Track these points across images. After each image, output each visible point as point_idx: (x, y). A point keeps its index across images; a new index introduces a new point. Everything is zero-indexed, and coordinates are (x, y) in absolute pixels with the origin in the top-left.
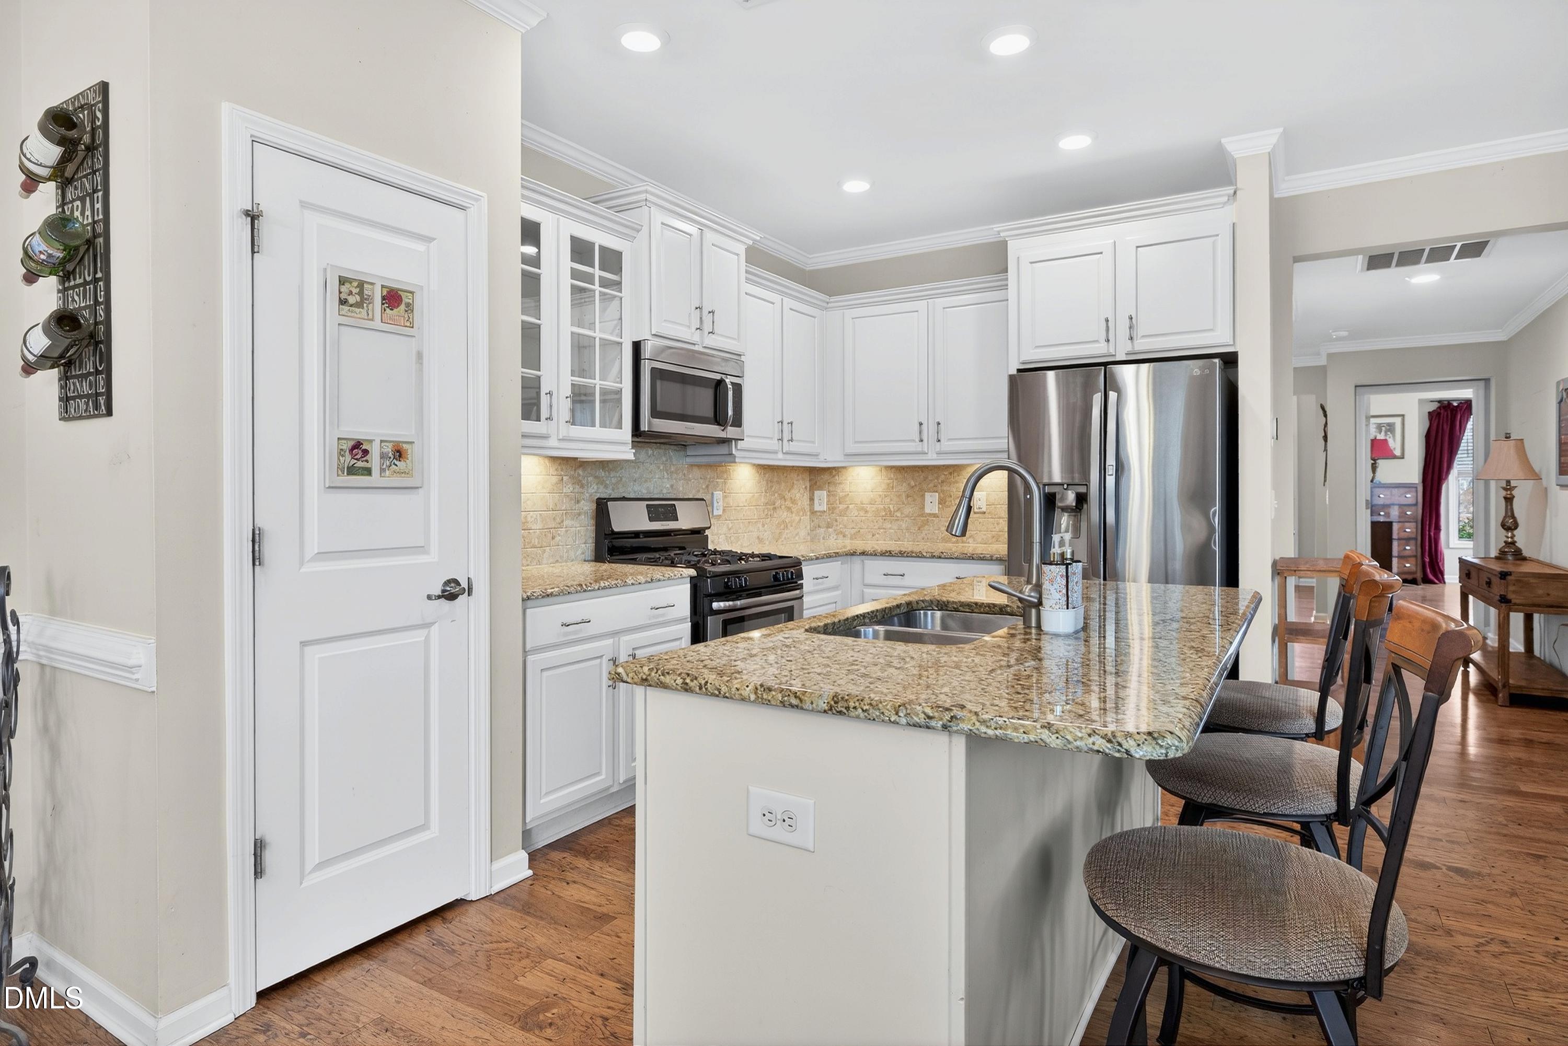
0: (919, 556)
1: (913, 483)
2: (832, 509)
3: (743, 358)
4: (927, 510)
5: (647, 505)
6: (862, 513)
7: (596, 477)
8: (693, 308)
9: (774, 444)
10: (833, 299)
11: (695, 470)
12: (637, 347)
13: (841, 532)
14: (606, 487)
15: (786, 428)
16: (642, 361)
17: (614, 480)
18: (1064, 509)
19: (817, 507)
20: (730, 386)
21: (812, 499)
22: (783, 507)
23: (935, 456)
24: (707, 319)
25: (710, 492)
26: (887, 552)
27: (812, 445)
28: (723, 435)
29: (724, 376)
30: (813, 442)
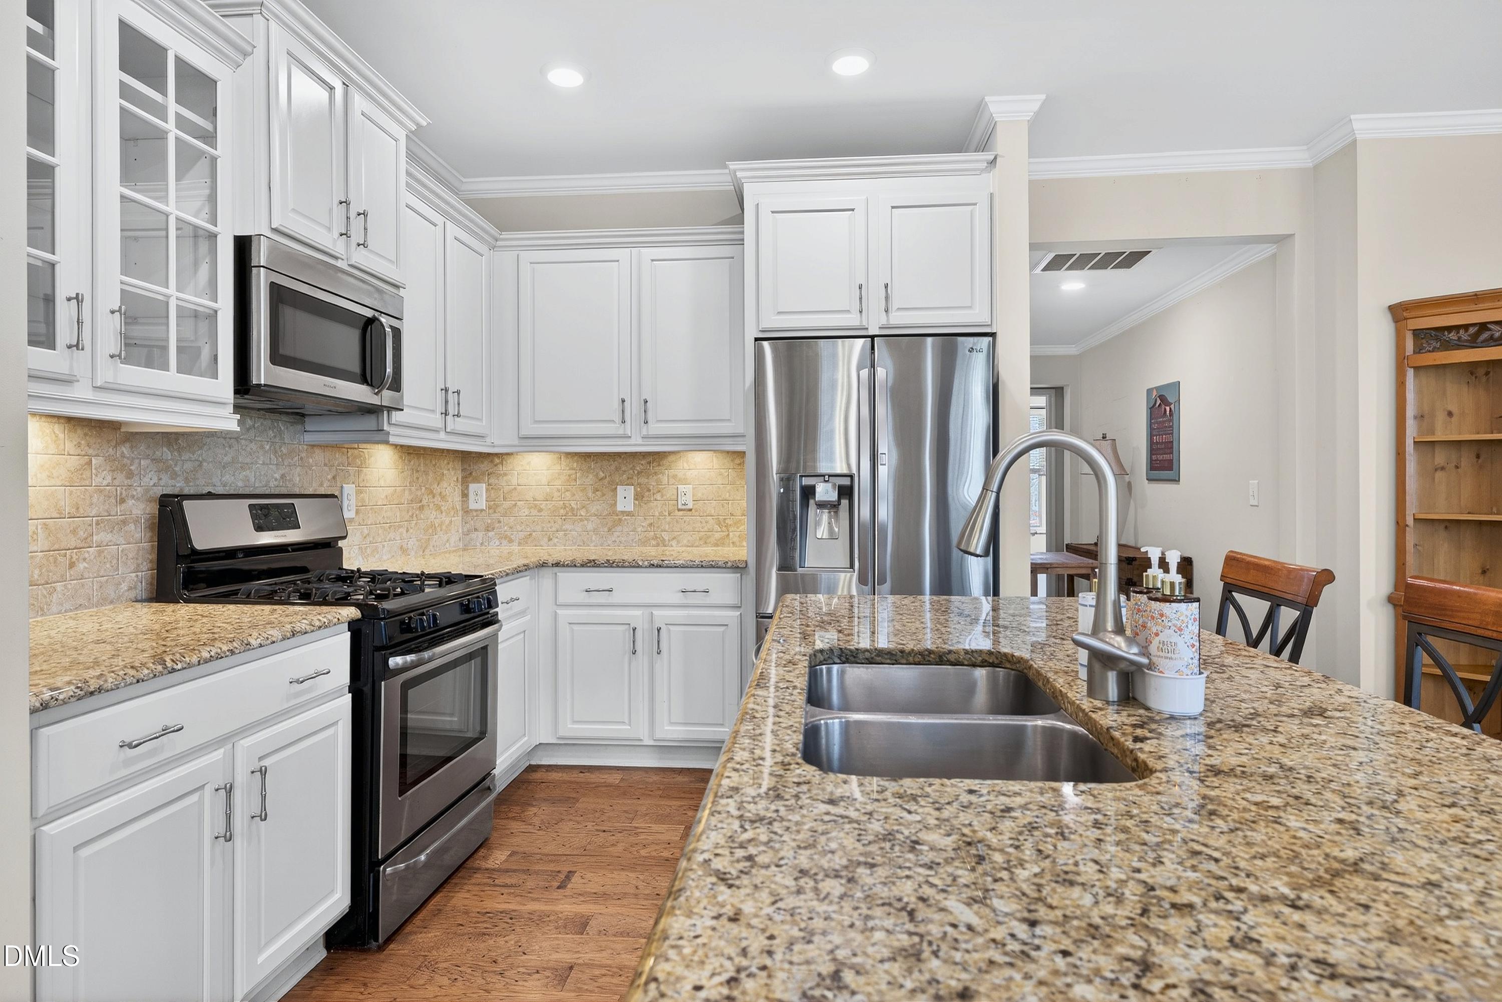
0: (634, 566)
1: (602, 475)
2: (493, 507)
3: (402, 292)
4: (620, 507)
5: (250, 505)
6: (534, 512)
7: (155, 460)
8: (336, 202)
9: (436, 420)
10: (505, 235)
11: (317, 451)
12: (243, 246)
13: (506, 537)
14: (174, 476)
15: (452, 398)
16: (254, 270)
17: (188, 466)
18: (821, 505)
19: (472, 506)
20: (388, 330)
21: (465, 495)
22: (431, 505)
23: (640, 441)
24: (357, 224)
25: (339, 484)
26: (590, 561)
27: (479, 423)
28: (375, 400)
29: (377, 314)
30: (481, 420)
